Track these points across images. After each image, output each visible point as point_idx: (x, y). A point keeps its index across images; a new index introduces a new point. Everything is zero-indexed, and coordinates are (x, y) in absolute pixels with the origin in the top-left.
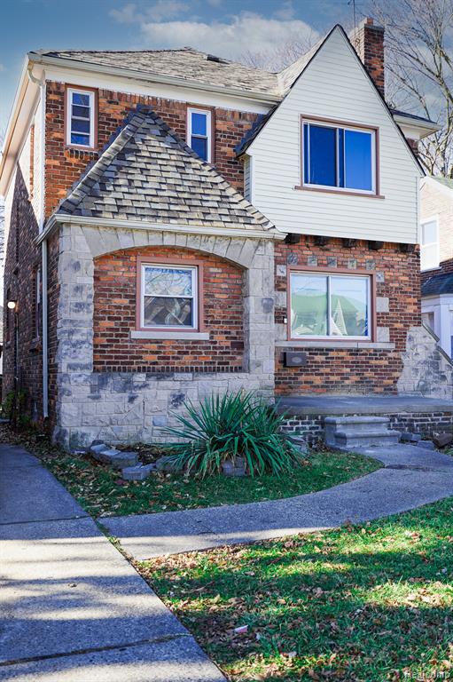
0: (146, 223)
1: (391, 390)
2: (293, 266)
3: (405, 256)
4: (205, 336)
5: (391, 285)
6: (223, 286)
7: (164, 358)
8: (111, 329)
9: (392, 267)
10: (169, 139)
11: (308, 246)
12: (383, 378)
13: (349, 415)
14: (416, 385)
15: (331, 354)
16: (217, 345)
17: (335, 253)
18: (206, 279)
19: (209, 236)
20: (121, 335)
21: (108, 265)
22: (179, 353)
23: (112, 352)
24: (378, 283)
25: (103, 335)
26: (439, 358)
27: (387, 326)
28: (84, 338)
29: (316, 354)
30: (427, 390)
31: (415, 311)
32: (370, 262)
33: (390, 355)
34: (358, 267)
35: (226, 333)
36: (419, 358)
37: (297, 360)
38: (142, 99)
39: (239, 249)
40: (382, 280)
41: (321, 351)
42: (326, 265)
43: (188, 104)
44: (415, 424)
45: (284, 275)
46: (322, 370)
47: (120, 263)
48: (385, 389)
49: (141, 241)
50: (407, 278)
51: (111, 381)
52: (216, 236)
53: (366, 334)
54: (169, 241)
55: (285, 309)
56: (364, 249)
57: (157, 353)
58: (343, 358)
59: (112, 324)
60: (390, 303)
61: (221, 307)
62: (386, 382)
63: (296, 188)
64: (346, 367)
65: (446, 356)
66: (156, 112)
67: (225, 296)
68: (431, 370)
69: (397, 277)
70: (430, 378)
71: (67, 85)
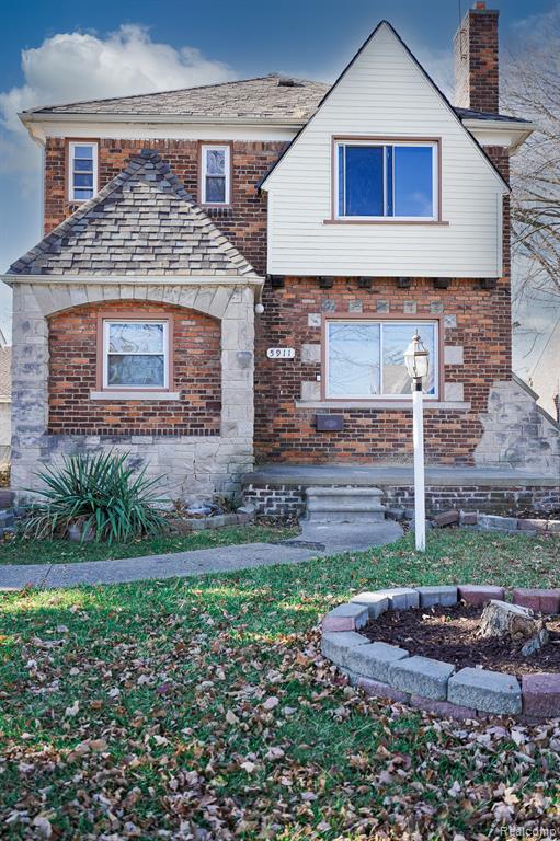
0: (99, 277)
1: (466, 460)
2: (331, 312)
3: (488, 294)
4: (175, 396)
5: (466, 330)
6: (197, 340)
7: (126, 420)
8: (70, 390)
9: (469, 308)
10: (165, 183)
11: (349, 290)
12: (452, 446)
13: (340, 486)
14: (502, 454)
15: (379, 417)
16: (190, 405)
17: (387, 296)
18: (177, 334)
19: (173, 286)
20: (81, 396)
21: (67, 324)
22: (145, 414)
23: (70, 413)
24: (447, 329)
25: (61, 397)
26: (538, 421)
27: (459, 381)
28: (34, 399)
29: (360, 417)
30: (519, 461)
31: (501, 362)
32: (437, 303)
33: (463, 417)
34: (418, 310)
35: (200, 392)
36: (508, 421)
37: (331, 425)
38: (147, 143)
39: (209, 298)
40: (454, 325)
41: (366, 413)
42: (374, 311)
43: (200, 142)
45: (318, 325)
46: (367, 436)
47: (80, 320)
48: (456, 460)
49: (95, 296)
50: (491, 321)
51: (61, 443)
52: (182, 286)
53: (432, 392)
54: (127, 294)
55: (319, 365)
56: (427, 289)
57: (119, 414)
58: (396, 421)
59: (71, 385)
60: (465, 353)
61: (194, 364)
62: (458, 450)
63: (326, 222)
64: (401, 431)
65: (550, 418)
66: (163, 155)
67: (199, 351)
68: (526, 435)
69: (476, 320)
70: (524, 445)
71: (68, 139)
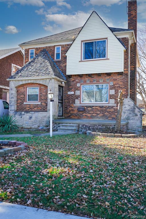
1: (115, 119)
2: (82, 83)
3: (122, 76)
4: (39, 103)
5: (116, 86)
6: (44, 91)
7: (31, 108)
8: (20, 102)
9: (116, 80)
10: (44, 56)
11: (87, 77)
14: (124, 117)
15: (93, 108)
16: (43, 105)
17: (96, 78)
18: (40, 90)
19: (38, 79)
20: (22, 103)
21: (20, 88)
22: (34, 107)
23: (20, 107)
24: (111, 86)
25: (19, 104)
26: (135, 109)
27: (113, 99)
28: (13, 104)
29: (88, 108)
30: (129, 119)
31: (125, 93)
32: (108, 79)
33: (114, 108)
34: (103, 81)
35: (45, 102)
36: (126, 109)
37: (81, 110)
38: (44, 48)
39: (45, 81)
40: (112, 84)
41: (90, 107)
42: (92, 82)
43: (55, 46)
44: (91, 127)
45: (79, 86)
46: (90, 112)
47: (22, 88)
48: (112, 118)
49: (24, 82)
50: (122, 83)
51: (17, 113)
53: (107, 101)
54: (29, 82)
55: (79, 95)
56: (106, 76)
57: (29, 107)
58: (97, 109)
59: (20, 101)
60: (115, 91)
61: (44, 96)
62: (113, 116)
64: (99, 111)
66: (47, 50)
67: (45, 93)
68: (131, 112)
69: (118, 83)
70: (131, 115)
